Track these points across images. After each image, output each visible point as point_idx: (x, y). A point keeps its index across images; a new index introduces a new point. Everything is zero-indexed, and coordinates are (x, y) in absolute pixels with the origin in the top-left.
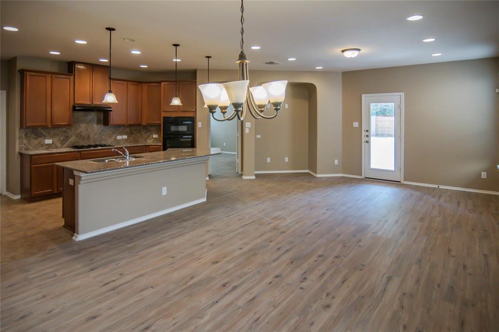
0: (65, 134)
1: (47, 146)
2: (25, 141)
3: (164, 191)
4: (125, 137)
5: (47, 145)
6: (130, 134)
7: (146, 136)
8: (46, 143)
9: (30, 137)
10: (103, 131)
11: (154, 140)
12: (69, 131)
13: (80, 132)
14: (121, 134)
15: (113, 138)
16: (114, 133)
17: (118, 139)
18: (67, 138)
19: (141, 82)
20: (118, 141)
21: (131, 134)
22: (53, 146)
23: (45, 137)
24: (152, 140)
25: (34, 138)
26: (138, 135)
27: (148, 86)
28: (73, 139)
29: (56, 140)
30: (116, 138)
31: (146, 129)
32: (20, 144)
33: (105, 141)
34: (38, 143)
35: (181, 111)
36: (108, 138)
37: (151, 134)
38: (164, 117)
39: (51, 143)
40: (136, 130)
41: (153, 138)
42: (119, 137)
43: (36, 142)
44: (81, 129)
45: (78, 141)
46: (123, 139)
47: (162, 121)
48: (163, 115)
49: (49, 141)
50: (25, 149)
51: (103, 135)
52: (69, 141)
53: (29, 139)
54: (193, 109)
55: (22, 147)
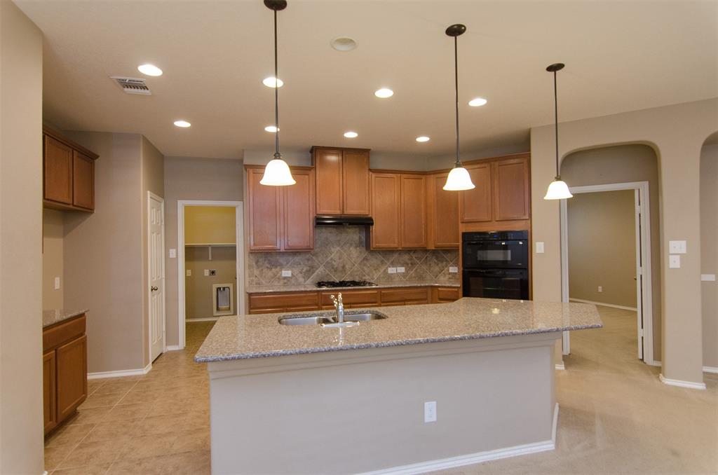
0: (310, 262)
1: (285, 281)
2: (256, 272)
3: (430, 412)
4: (402, 270)
5: (285, 278)
6: (410, 265)
7: (437, 269)
8: (283, 275)
9: (262, 266)
10: (365, 259)
11: (450, 276)
12: (314, 258)
13: (331, 259)
14: (393, 264)
15: (382, 270)
16: (382, 262)
17: (389, 272)
18: (312, 269)
19: (425, 173)
20: (390, 277)
21: (412, 264)
22: (293, 281)
23: (282, 267)
24: (447, 276)
25: (267, 267)
26: (424, 267)
27: (437, 178)
28: (320, 272)
29: (296, 271)
30: (385, 272)
31: (437, 258)
32: (250, 277)
33: (369, 275)
34: (272, 275)
35: (497, 221)
36: (374, 272)
37: (446, 266)
38: (463, 234)
39: (290, 275)
40: (419, 259)
41: (450, 274)
42: (391, 270)
43: (270, 274)
44: (332, 256)
45: (328, 275)
46: (398, 274)
47: (461, 241)
48: (463, 229)
49: (286, 273)
50: (256, 284)
51: (365, 265)
52: (316, 274)
53: (261, 269)
54: (525, 214)
55: (252, 281)
